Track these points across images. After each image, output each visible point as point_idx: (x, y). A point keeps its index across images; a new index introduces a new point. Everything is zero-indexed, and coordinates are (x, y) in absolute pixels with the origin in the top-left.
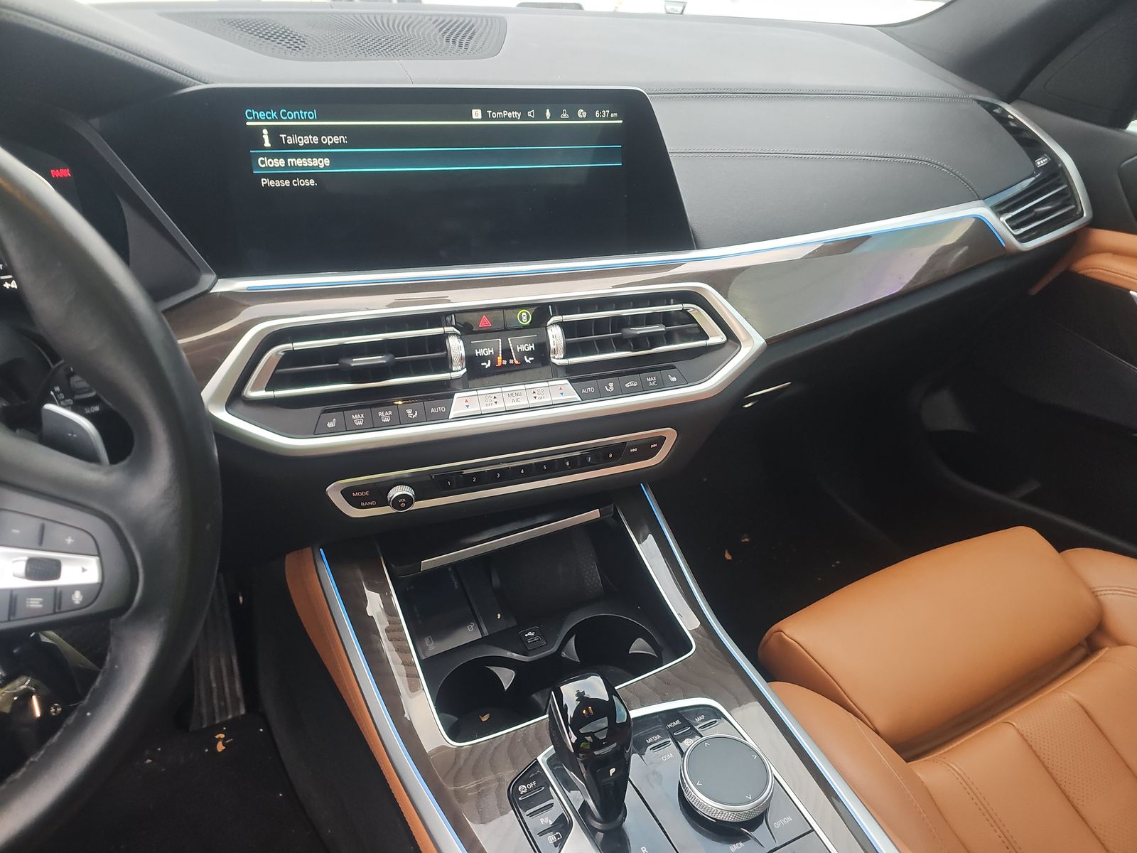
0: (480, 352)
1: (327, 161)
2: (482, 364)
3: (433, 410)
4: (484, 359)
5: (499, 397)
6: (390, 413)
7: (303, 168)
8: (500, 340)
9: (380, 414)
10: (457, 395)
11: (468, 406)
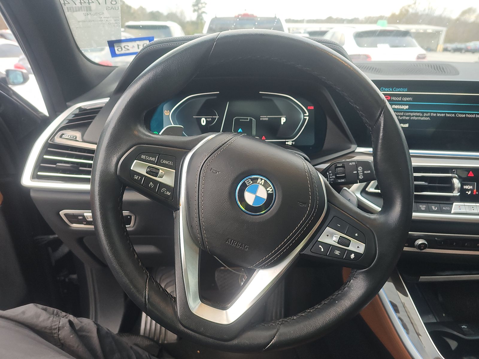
0: (466, 187)
1: (407, 107)
2: (467, 192)
3: (444, 208)
4: (468, 190)
5: (475, 208)
6: (425, 206)
7: (398, 109)
8: (476, 183)
9: (420, 206)
10: (454, 204)
11: (460, 209)
